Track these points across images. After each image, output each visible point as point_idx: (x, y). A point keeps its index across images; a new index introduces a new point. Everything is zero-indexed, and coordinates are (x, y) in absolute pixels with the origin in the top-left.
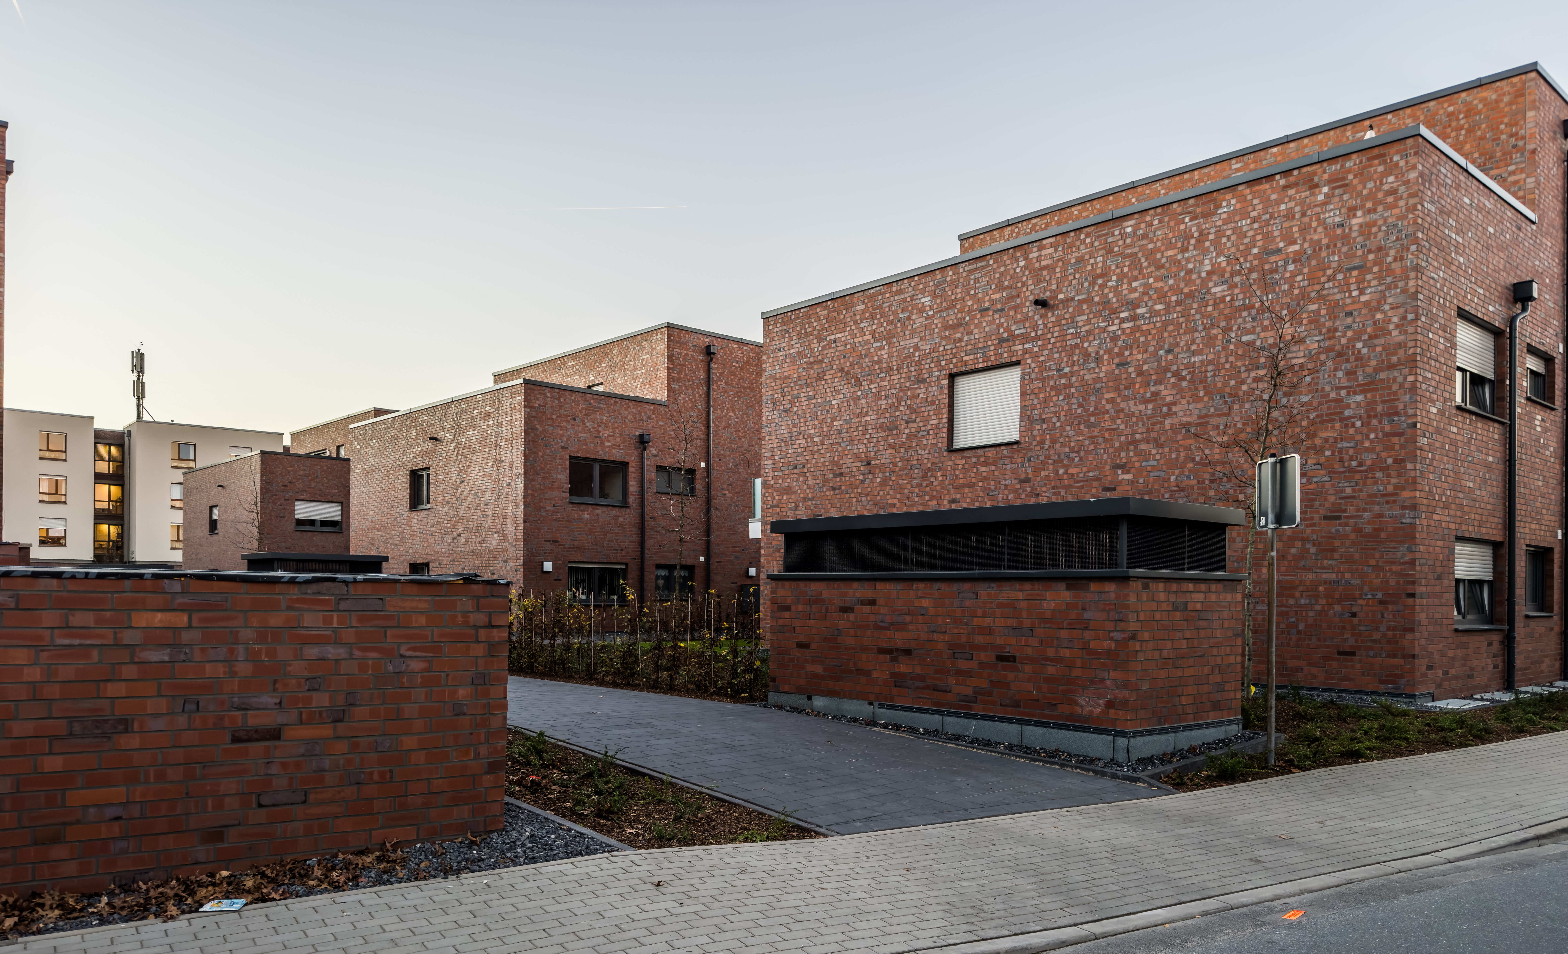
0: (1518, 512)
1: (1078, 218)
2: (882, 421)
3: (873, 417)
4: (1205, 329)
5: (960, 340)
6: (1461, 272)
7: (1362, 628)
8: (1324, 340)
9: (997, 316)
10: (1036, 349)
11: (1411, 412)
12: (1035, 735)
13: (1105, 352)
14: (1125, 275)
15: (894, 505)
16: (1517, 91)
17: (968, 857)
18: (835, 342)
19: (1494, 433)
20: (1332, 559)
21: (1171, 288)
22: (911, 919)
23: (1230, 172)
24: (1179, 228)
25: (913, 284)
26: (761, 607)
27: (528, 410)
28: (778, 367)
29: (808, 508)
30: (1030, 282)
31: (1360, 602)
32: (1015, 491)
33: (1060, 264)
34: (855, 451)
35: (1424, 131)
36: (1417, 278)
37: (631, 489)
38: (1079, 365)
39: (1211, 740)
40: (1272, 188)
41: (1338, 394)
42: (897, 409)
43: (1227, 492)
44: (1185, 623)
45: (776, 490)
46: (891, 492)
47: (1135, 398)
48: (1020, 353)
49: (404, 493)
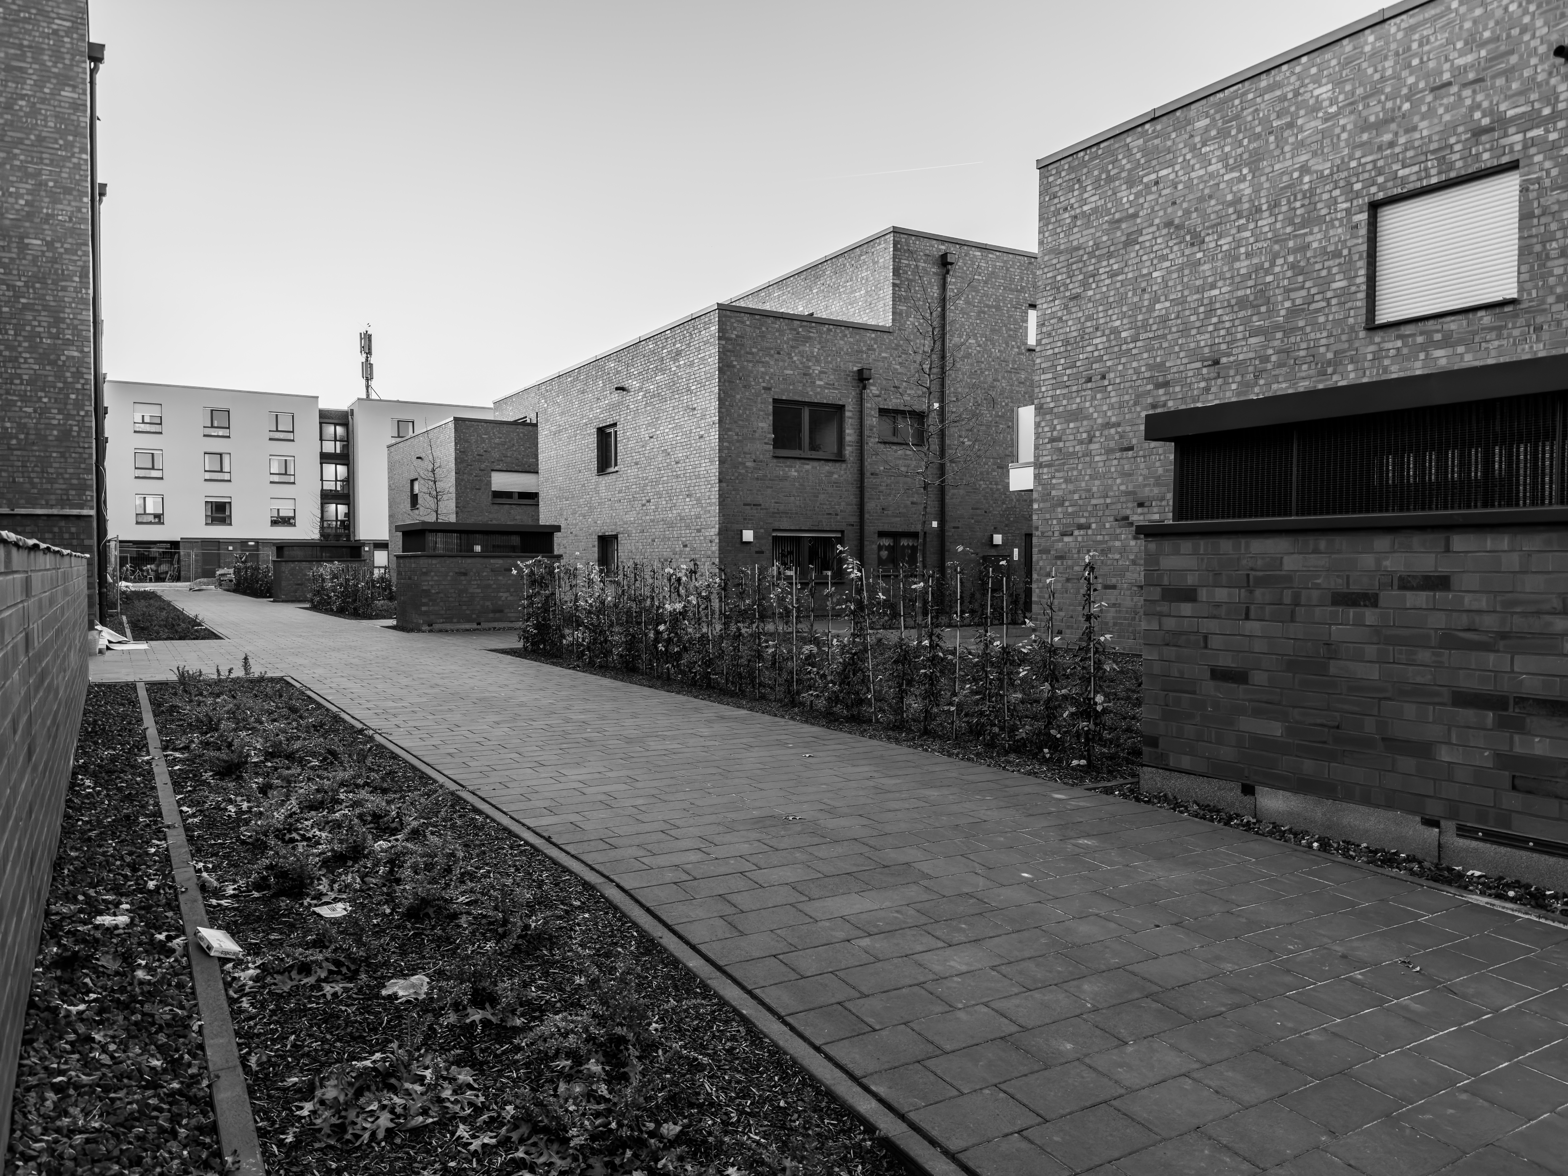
2: (1240, 293)
3: (1225, 290)
5: (1392, 144)
9: (1467, 93)
10: (1553, 137)
18: (1157, 183)
25: (1297, 69)
27: (724, 343)
28: (1062, 235)
29: (1108, 438)
34: (1192, 345)
37: (848, 439)
42: (1269, 272)
48: (1518, 147)
49: (592, 455)
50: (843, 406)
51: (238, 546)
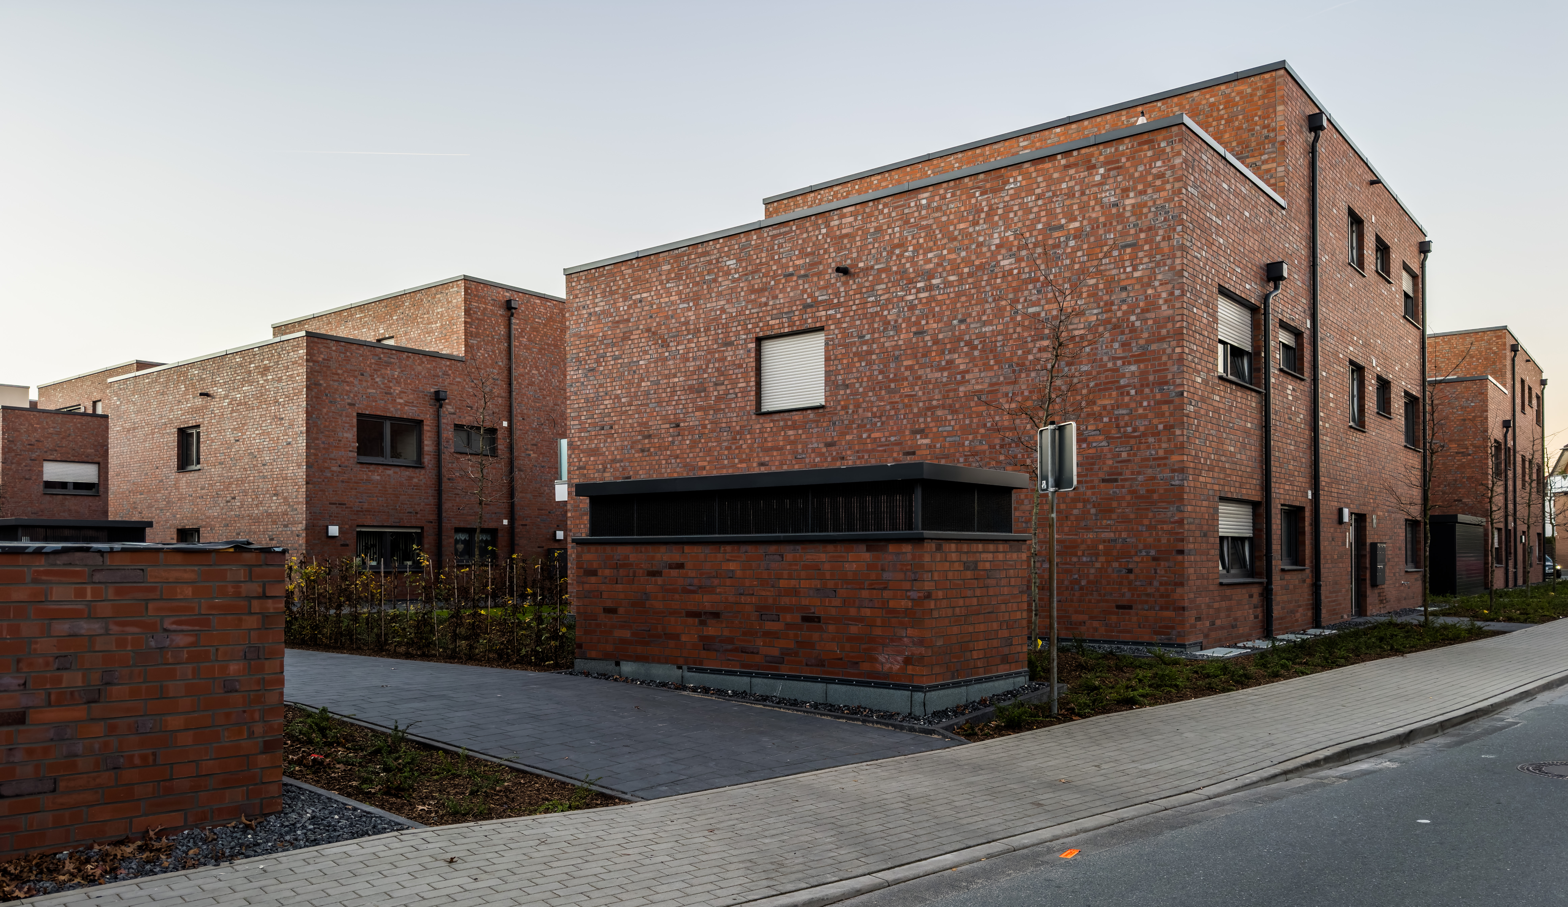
0: (1273, 474)
1: (877, 188)
2: (690, 383)
3: (681, 379)
4: (994, 300)
5: (766, 304)
6: (1221, 253)
7: (1138, 583)
8: (1102, 312)
9: (800, 282)
10: (839, 316)
11: (1178, 381)
12: (840, 693)
13: (904, 321)
14: (921, 246)
15: (704, 468)
16: (1268, 86)
17: (771, 815)
18: (641, 301)
19: (1252, 401)
20: (1110, 519)
21: (963, 259)
22: (713, 878)
23: (1018, 149)
24: (970, 202)
25: (718, 246)
26: (569, 572)
27: (311, 364)
28: (582, 325)
29: (616, 470)
30: (832, 250)
31: (1136, 559)
32: (821, 455)
33: (860, 233)
34: (664, 413)
35: (1187, 120)
36: (1183, 256)
37: (426, 449)
38: (880, 333)
39: (1000, 692)
40: (1054, 167)
41: (1115, 364)
42: (705, 371)
43: (1015, 457)
44: (976, 581)
45: (583, 451)
46: (701, 454)
47: (932, 366)
48: (824, 319)
49: (173, 453)
50: (422, 421)
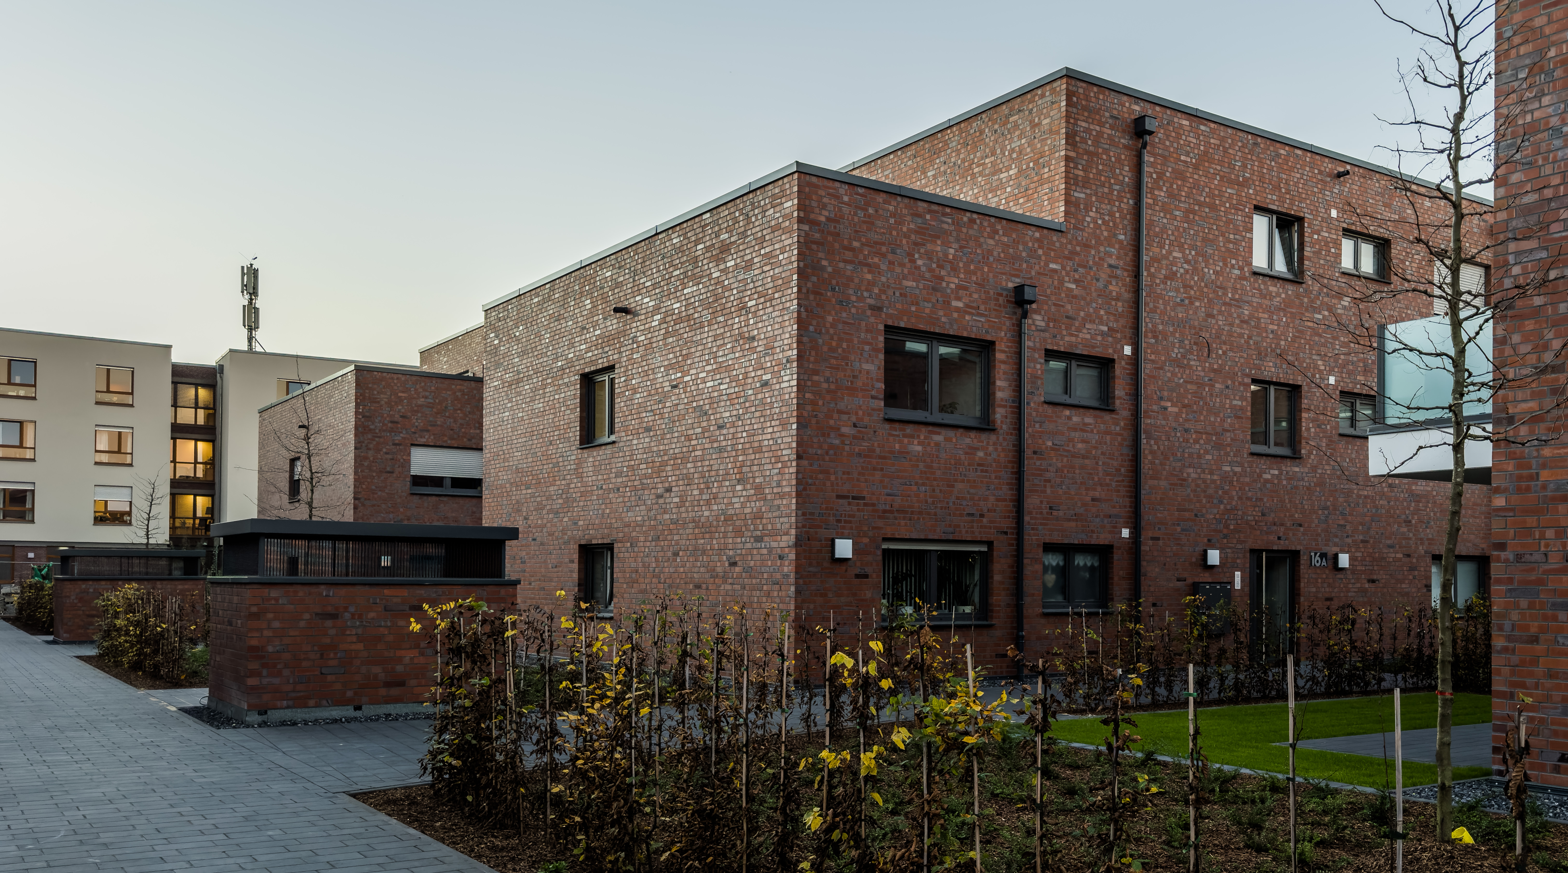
27: (806, 227)
37: (999, 395)
49: (572, 416)
50: (993, 343)
51: (43, 552)
